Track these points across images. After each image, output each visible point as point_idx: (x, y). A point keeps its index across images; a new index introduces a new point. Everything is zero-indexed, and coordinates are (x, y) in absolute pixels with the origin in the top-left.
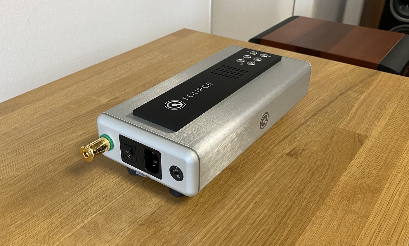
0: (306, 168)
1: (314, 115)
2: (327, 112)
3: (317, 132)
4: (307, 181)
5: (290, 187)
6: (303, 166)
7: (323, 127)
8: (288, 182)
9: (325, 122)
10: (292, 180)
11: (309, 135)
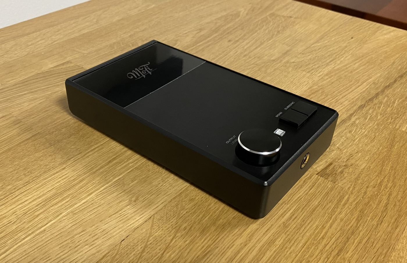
0: (350, 201)
1: (362, 107)
2: (381, 103)
3: (366, 135)
4: (351, 227)
5: (323, 238)
6: (345, 196)
7: (376, 127)
8: (321, 226)
9: (379, 120)
10: (327, 222)
11: (354, 141)
